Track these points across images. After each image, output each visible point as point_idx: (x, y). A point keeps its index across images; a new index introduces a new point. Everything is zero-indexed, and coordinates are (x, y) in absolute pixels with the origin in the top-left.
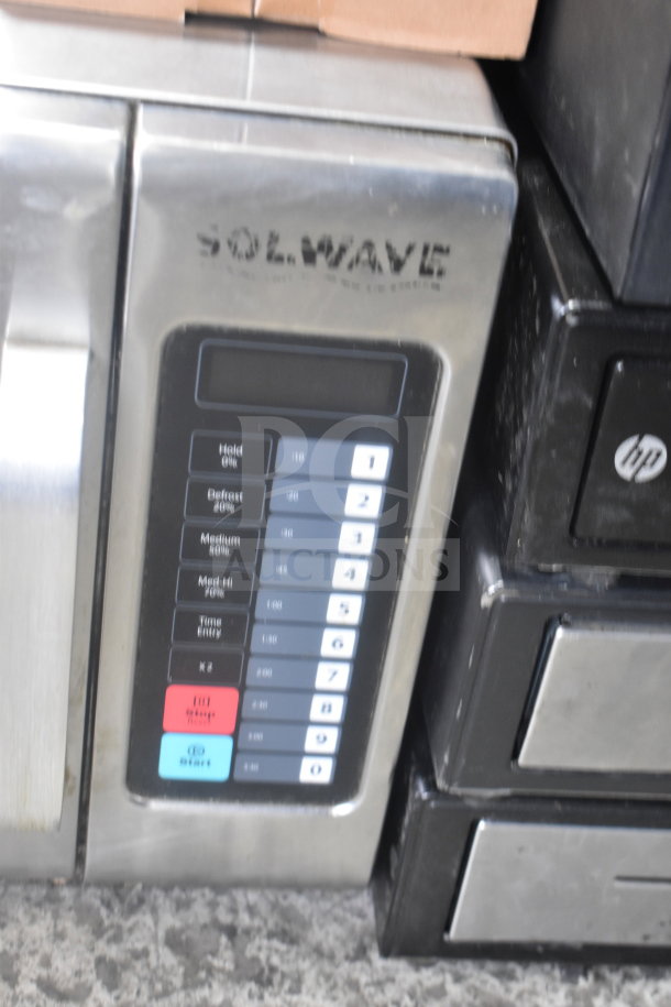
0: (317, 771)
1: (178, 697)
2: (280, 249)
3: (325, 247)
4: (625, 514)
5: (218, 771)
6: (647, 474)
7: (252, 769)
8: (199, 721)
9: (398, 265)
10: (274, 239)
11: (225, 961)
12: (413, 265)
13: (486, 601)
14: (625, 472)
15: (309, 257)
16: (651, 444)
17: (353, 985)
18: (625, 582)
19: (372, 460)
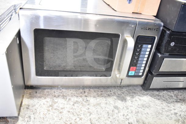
0: (141, 74)
1: (132, 68)
2: (147, 29)
3: (150, 29)
4: (171, 49)
5: (133, 74)
6: (173, 45)
7: (136, 74)
8: (133, 70)
9: (155, 30)
10: (146, 28)
11: (131, 92)
12: (156, 30)
13: (159, 57)
14: (171, 45)
15: (149, 29)
16: (173, 43)
17: (142, 93)
18: (169, 55)
19: (150, 46)
